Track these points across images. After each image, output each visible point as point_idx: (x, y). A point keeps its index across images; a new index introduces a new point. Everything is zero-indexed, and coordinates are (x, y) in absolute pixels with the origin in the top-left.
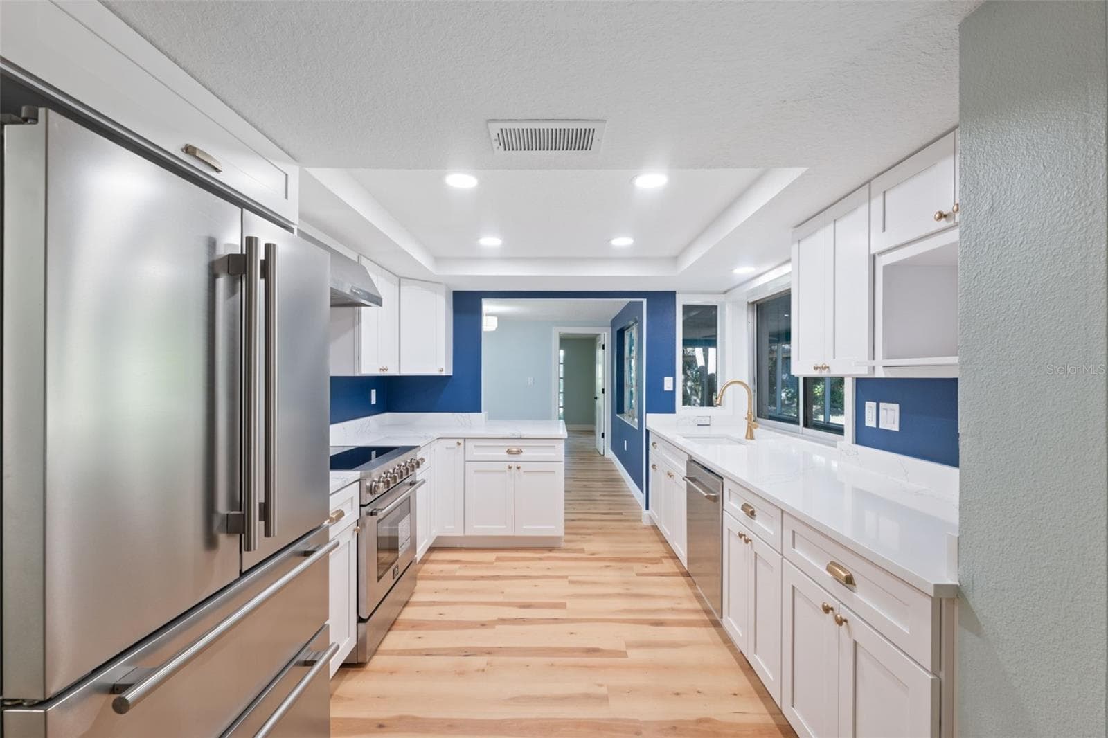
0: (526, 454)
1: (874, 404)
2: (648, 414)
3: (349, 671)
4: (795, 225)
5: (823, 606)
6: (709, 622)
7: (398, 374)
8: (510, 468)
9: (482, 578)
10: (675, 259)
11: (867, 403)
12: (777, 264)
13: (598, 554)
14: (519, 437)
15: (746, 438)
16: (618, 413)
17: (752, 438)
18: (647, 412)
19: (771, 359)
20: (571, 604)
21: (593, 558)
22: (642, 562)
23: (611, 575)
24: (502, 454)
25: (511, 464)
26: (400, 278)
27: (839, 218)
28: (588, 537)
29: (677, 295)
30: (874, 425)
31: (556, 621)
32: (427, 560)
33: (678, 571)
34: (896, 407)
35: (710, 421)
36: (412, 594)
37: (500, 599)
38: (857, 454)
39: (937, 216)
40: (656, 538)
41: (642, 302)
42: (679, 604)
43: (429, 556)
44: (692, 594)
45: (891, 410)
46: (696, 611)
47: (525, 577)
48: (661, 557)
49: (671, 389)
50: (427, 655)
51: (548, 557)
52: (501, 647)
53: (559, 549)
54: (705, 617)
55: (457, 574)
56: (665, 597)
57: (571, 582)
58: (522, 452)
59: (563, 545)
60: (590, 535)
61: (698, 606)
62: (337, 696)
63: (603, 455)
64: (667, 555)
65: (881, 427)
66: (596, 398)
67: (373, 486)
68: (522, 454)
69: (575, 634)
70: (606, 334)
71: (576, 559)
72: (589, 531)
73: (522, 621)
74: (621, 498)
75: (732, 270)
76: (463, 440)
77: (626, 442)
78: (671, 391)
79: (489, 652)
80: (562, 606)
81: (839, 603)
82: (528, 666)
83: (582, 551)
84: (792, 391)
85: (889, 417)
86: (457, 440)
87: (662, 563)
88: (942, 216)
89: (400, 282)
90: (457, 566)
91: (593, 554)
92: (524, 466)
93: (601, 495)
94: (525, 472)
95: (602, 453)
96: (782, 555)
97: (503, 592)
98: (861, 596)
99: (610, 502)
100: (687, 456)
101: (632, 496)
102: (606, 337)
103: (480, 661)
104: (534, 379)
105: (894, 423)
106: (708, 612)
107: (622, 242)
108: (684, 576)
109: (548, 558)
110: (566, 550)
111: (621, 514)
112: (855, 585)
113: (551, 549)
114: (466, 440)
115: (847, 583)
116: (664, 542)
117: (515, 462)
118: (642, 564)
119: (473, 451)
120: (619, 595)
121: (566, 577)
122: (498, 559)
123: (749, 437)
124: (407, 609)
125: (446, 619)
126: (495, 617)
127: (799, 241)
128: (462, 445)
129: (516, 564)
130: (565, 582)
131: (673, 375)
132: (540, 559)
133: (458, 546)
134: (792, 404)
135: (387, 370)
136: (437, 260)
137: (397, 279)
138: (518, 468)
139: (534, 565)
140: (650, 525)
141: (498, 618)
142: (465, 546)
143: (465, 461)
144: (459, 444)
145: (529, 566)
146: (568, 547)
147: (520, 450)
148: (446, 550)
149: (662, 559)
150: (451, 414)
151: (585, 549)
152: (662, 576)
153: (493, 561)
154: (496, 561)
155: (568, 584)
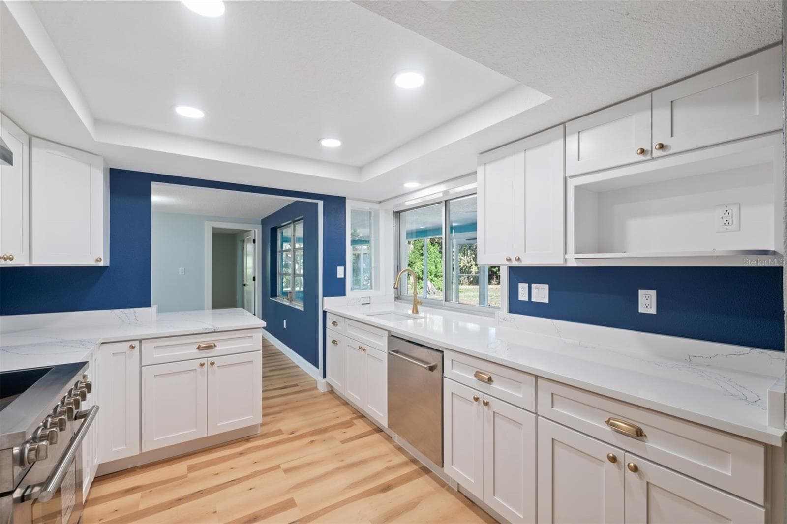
0: (220, 348)
1: (526, 285)
2: (325, 298)
4: (481, 152)
5: (609, 457)
6: (421, 471)
7: (27, 265)
8: (202, 365)
9: (180, 501)
10: (360, 169)
11: (520, 285)
12: (435, 183)
13: (297, 430)
14: (213, 330)
16: (271, 297)
17: (417, 312)
18: (325, 295)
19: (354, 254)
20: (299, 497)
21: (294, 436)
22: (338, 429)
23: (319, 451)
24: (193, 351)
25: (204, 361)
26: (31, 137)
27: (529, 149)
29: (347, 201)
30: (526, 299)
33: (371, 429)
34: (546, 286)
35: (370, 300)
38: (515, 320)
39: (639, 151)
40: (337, 402)
41: (317, 204)
42: (390, 461)
44: (394, 448)
45: (542, 288)
46: (405, 464)
47: (233, 482)
48: (352, 419)
49: (343, 276)
51: (249, 449)
53: (257, 437)
54: (414, 467)
55: (142, 507)
56: (375, 458)
57: (287, 471)
58: (215, 346)
59: (259, 431)
61: (402, 458)
64: (355, 416)
65: (532, 300)
66: (245, 285)
67: (26, 451)
68: (216, 348)
70: (256, 230)
74: (289, 371)
75: (403, 184)
76: (138, 341)
77: (285, 321)
78: (342, 278)
80: (289, 504)
81: (623, 452)
83: (279, 432)
84: (368, 275)
85: (541, 293)
86: (130, 343)
87: (355, 424)
88: (643, 151)
89: (30, 141)
90: (136, 496)
91: (292, 433)
92: (218, 361)
93: (270, 371)
94: (218, 366)
96: (536, 413)
98: (653, 445)
99: (281, 376)
100: (387, 332)
101: (297, 367)
102: (256, 232)
104: (185, 270)
105: (545, 297)
106: (414, 461)
107: (331, 143)
108: (378, 432)
109: (249, 451)
110: (264, 436)
111: (296, 385)
112: (646, 436)
113: (247, 439)
114: (143, 341)
115: (638, 436)
116: (346, 403)
117: (208, 358)
118: (340, 430)
119: (152, 353)
120: (338, 469)
121: (277, 467)
122: (191, 469)
123: (415, 312)
127: (485, 164)
128: (137, 348)
129: (214, 469)
130: (280, 473)
131: (343, 264)
132: (241, 454)
133: (131, 466)
134: (368, 283)
135: (11, 259)
136: (97, 122)
137: (26, 138)
138: (212, 364)
140: (326, 391)
142: (139, 464)
143: (141, 367)
144: (132, 347)
145: (232, 467)
146: (265, 432)
147: (213, 345)
148: (119, 475)
149: (353, 421)
150: (109, 311)
151: (282, 429)
152: (362, 437)
153: (187, 473)
154: (188, 473)
155: (284, 475)
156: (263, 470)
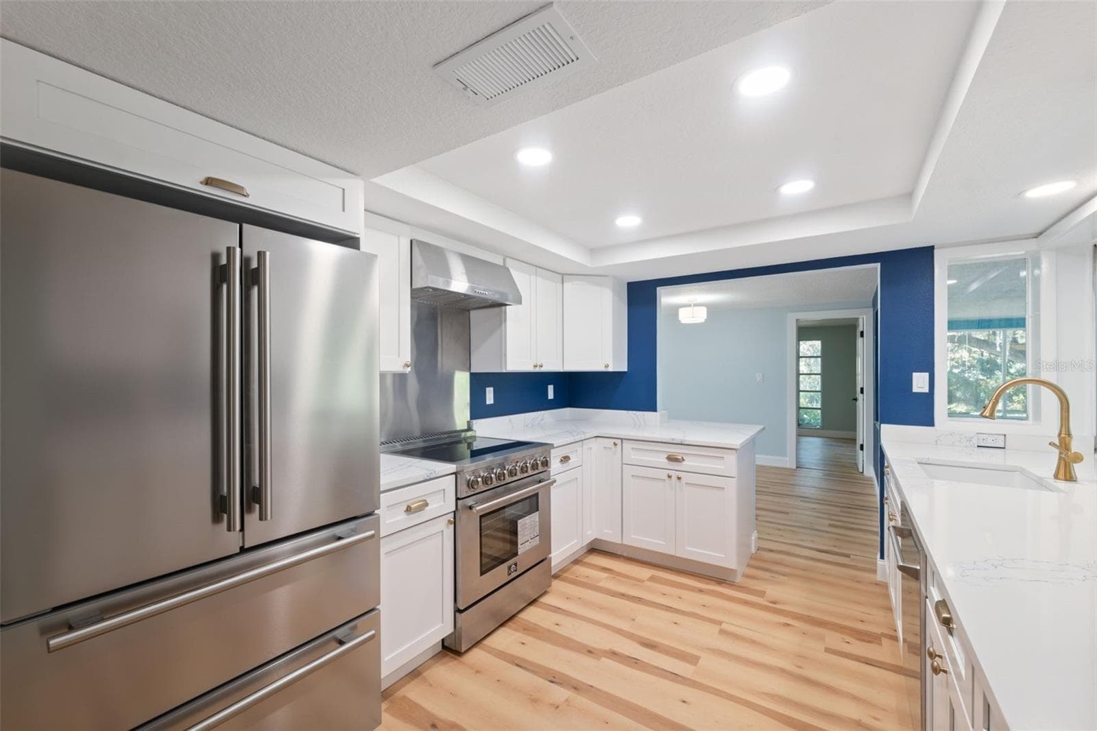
0: (689, 463)
2: (887, 425)
3: (447, 655)
7: (562, 371)
8: (670, 477)
9: (623, 596)
10: (910, 195)
13: (782, 604)
14: (680, 442)
15: (1056, 476)
17: (1070, 478)
18: (886, 422)
20: (706, 661)
21: (773, 607)
22: (845, 633)
23: (785, 639)
24: (662, 460)
25: (671, 473)
26: (563, 275)
28: (782, 578)
29: (936, 251)
31: (675, 677)
32: (581, 561)
35: (1004, 442)
36: (545, 593)
37: (625, 626)
43: (585, 557)
47: (669, 609)
48: (884, 635)
49: (926, 390)
50: (517, 665)
51: (713, 591)
52: (592, 686)
53: (731, 585)
55: (601, 584)
56: (855, 698)
57: (722, 632)
58: (683, 460)
59: (739, 580)
60: (784, 575)
62: (424, 677)
63: (863, 472)
66: (856, 400)
68: (684, 463)
69: (689, 704)
70: (865, 317)
71: (746, 603)
72: (787, 570)
73: (634, 662)
74: (861, 535)
76: (620, 441)
78: (926, 393)
79: (576, 687)
80: (693, 660)
82: (607, 723)
83: (762, 594)
86: (614, 440)
87: (881, 644)
89: (563, 280)
90: (605, 575)
91: (774, 603)
92: (685, 477)
94: (686, 484)
95: (861, 470)
97: (634, 620)
99: (838, 537)
102: (865, 321)
103: (560, 694)
104: (763, 376)
107: (797, 187)
109: (711, 593)
110: (741, 588)
111: (848, 556)
113: (720, 582)
114: (624, 441)
117: (676, 470)
118: (843, 636)
119: (632, 454)
120: (782, 671)
121: (720, 623)
122: (652, 579)
123: (1061, 475)
124: (532, 609)
125: (561, 632)
126: (607, 647)
128: (619, 446)
129: (667, 589)
130: (714, 629)
132: (701, 591)
133: (619, 553)
135: (541, 367)
136: (593, 251)
137: (560, 277)
138: (679, 478)
139: (689, 596)
141: (610, 650)
142: (625, 555)
143: (622, 464)
144: (615, 444)
145: (682, 596)
146: (745, 585)
147: (680, 457)
148: (606, 555)
149: (883, 638)
150: (625, 412)
151: (767, 593)
152: (867, 664)
153: (645, 579)
154: (648, 580)
155: (717, 634)
156: (703, 617)
